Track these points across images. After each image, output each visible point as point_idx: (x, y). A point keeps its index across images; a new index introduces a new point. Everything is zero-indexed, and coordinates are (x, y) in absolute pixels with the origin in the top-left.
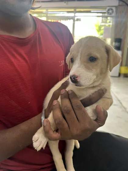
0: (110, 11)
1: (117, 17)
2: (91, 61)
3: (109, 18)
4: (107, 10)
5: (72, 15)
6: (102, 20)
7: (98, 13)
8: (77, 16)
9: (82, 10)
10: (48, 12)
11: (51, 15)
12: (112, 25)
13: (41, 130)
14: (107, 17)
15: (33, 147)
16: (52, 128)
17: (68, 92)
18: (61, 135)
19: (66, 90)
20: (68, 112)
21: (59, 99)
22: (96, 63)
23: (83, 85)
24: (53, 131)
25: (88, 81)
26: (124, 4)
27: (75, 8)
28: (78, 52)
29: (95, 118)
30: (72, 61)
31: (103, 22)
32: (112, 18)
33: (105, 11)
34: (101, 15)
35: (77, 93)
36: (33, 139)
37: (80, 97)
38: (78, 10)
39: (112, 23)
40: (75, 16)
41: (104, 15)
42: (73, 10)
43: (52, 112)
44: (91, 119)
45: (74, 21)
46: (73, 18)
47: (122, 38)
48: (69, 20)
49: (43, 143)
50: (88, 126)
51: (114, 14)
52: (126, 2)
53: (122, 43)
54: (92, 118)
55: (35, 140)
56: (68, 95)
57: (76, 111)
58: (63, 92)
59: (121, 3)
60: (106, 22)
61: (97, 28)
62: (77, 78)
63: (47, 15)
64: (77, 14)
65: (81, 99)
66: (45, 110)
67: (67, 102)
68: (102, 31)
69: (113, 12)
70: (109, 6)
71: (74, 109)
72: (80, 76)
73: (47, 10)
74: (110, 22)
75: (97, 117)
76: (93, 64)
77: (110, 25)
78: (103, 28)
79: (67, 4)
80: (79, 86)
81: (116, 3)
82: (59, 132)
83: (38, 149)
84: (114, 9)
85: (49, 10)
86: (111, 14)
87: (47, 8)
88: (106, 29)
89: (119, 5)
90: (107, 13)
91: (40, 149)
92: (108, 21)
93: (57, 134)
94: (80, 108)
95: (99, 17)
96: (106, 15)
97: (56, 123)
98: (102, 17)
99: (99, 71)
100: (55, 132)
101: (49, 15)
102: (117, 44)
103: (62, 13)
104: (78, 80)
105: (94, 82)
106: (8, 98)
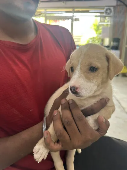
0: (108, 11)
1: (114, 17)
2: (91, 71)
3: (107, 18)
4: (105, 10)
5: (70, 14)
6: (100, 20)
7: (96, 12)
8: (75, 16)
9: (80, 10)
10: (46, 12)
11: (49, 15)
12: (110, 24)
13: (41, 141)
14: (105, 17)
15: (34, 159)
16: (53, 139)
17: (68, 102)
18: (62, 145)
19: (66, 100)
20: (69, 124)
21: (60, 109)
22: (97, 73)
23: (84, 96)
24: (54, 143)
25: (89, 92)
26: (122, 4)
27: (73, 8)
28: (78, 62)
29: (96, 128)
30: (72, 70)
31: (101, 22)
32: (110, 18)
33: (103, 11)
34: (99, 14)
35: (78, 103)
36: (34, 151)
37: (82, 106)
38: (76, 10)
39: (110, 22)
40: (73, 16)
41: (102, 15)
42: (71, 10)
43: (52, 123)
44: (92, 129)
45: (73, 20)
46: (71, 18)
47: (120, 37)
48: (67, 20)
49: (44, 154)
50: (89, 137)
51: (112, 14)
52: (124, 2)
53: (120, 42)
54: (94, 128)
55: (36, 152)
56: (69, 104)
57: (77, 122)
58: (63, 101)
59: (119, 3)
60: (104, 22)
61: (96, 27)
62: (77, 89)
63: (45, 15)
64: (75, 14)
65: (82, 108)
66: (46, 118)
67: (67, 113)
68: (100, 31)
69: (111, 12)
70: (106, 6)
71: (75, 121)
72: (80, 87)
73: (46, 10)
74: (108, 22)
75: (99, 127)
76: (93, 74)
77: (108, 25)
78: (101, 27)
79: (65, 4)
80: (79, 97)
81: (114, 3)
82: (61, 144)
83: (39, 160)
84: (112, 9)
85: (48, 10)
86: (109, 14)
87: (45, 8)
88: (104, 29)
89: (117, 5)
90: (105, 13)
91: (41, 161)
92: (106, 21)
93: (59, 145)
94: (81, 119)
95: (97, 17)
96: (104, 15)
97: (57, 135)
98: (100, 16)
99: (100, 81)
100: (56, 143)
101: (47, 15)
102: (115, 44)
103: (60, 12)
104: (79, 92)
105: (95, 92)
106: (10, 106)
